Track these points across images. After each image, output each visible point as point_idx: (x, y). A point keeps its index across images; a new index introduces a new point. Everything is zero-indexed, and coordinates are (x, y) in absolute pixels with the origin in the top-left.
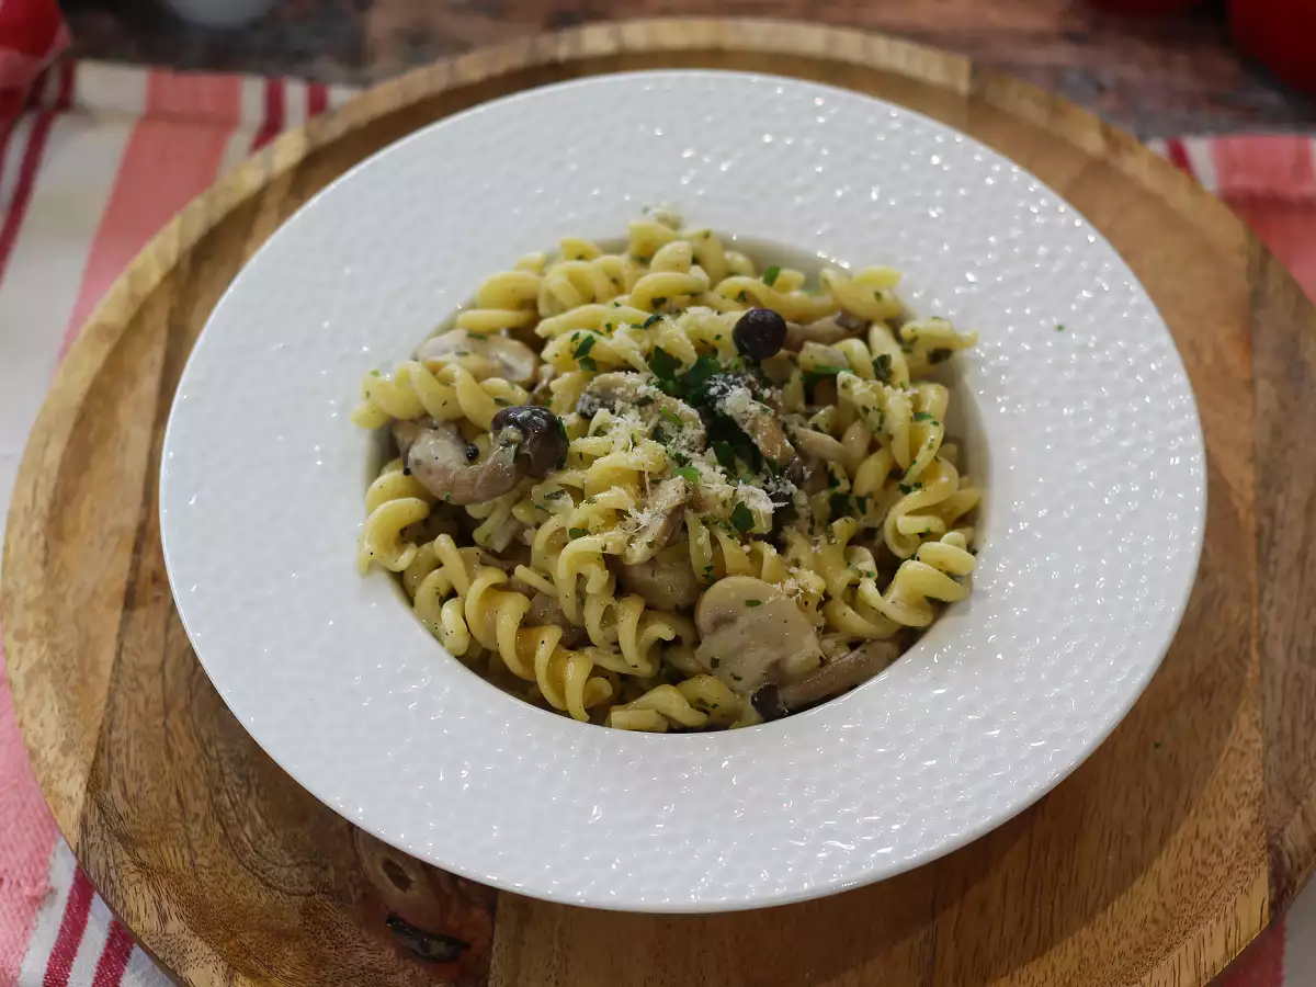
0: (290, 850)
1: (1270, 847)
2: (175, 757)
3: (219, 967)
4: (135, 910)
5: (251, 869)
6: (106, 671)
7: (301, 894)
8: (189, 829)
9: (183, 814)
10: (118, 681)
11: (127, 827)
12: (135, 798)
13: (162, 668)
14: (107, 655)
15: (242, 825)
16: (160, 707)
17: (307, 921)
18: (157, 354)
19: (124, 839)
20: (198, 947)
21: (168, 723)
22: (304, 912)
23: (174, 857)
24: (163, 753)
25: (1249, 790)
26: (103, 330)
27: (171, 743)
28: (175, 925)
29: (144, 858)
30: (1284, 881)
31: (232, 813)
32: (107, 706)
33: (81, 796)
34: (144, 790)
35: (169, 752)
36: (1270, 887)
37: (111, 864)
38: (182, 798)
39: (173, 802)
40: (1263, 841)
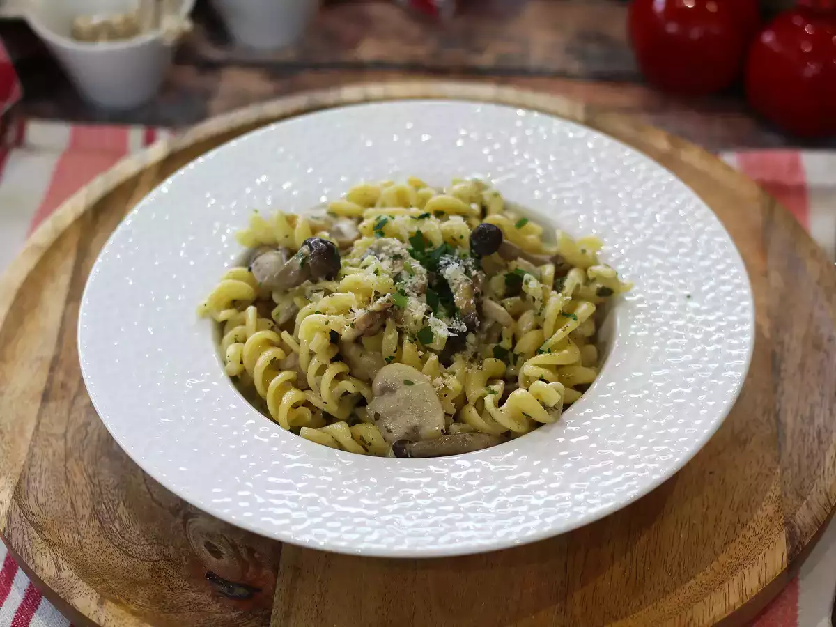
0: (144, 536)
1: (786, 524)
2: (71, 484)
3: (94, 597)
4: (40, 565)
5: (119, 546)
6: (29, 435)
7: (151, 561)
8: (78, 523)
9: (75, 515)
10: (36, 441)
11: (38, 519)
12: (45, 504)
13: (65, 436)
14: (30, 428)
15: (113, 522)
16: (63, 457)
17: (154, 575)
18: (70, 262)
19: (36, 526)
20: (81, 585)
21: (67, 465)
22: (152, 570)
23: (68, 538)
24: (63, 482)
25: (772, 495)
26: (36, 247)
27: (69, 476)
28: (66, 573)
29: (48, 537)
30: (797, 543)
31: (107, 516)
32: (28, 454)
33: (8, 501)
34: (50, 500)
35: (67, 481)
36: (787, 545)
37: (26, 539)
38: (75, 506)
39: (69, 508)
40: (781, 521)
